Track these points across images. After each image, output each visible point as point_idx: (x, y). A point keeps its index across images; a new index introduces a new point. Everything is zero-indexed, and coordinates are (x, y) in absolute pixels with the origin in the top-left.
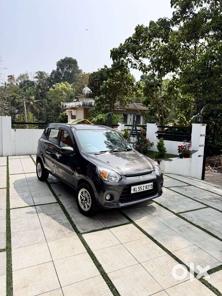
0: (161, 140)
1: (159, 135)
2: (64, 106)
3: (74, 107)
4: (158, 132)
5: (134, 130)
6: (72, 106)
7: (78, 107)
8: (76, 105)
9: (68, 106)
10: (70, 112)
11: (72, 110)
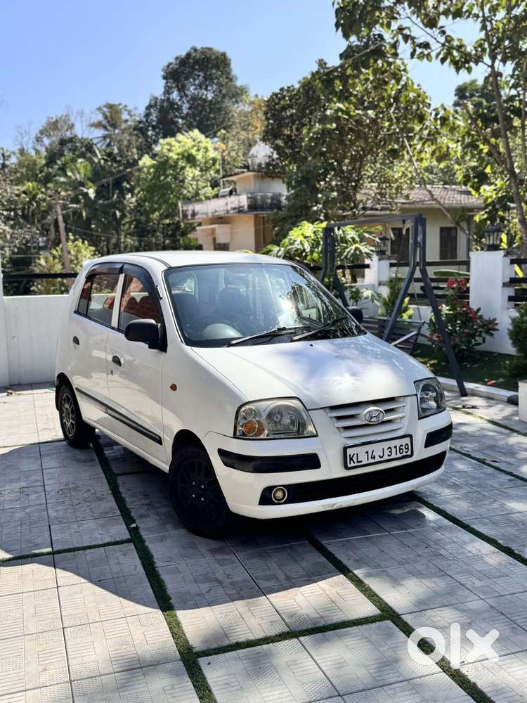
1: (516, 291)
2: (190, 213)
3: (222, 214)
4: (512, 281)
6: (216, 211)
7: (236, 213)
8: (229, 208)
9: (202, 212)
10: (210, 232)
11: (216, 226)
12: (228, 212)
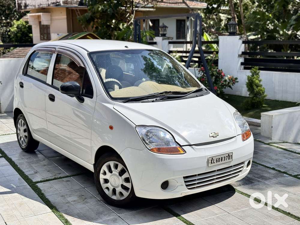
0: (255, 72)
1: (245, 59)
2: (23, 5)
3: (45, 6)
4: (243, 53)
5: (197, 52)
6: (41, 4)
7: (55, 6)
8: (50, 3)
9: (31, 4)
10: (37, 17)
11: (41, 14)
12: (49, 5)
